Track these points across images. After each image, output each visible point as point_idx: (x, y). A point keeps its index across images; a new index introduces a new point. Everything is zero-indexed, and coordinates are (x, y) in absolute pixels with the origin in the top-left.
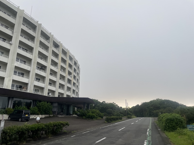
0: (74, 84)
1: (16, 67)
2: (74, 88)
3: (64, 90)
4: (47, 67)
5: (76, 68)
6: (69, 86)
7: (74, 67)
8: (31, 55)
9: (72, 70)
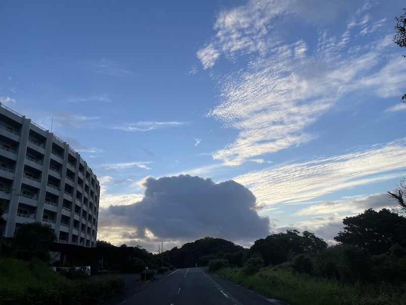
0: (90, 216)
1: (21, 205)
2: (89, 225)
3: (78, 230)
4: (60, 198)
5: (93, 190)
6: (84, 221)
7: (92, 188)
8: (39, 183)
9: (88, 194)
